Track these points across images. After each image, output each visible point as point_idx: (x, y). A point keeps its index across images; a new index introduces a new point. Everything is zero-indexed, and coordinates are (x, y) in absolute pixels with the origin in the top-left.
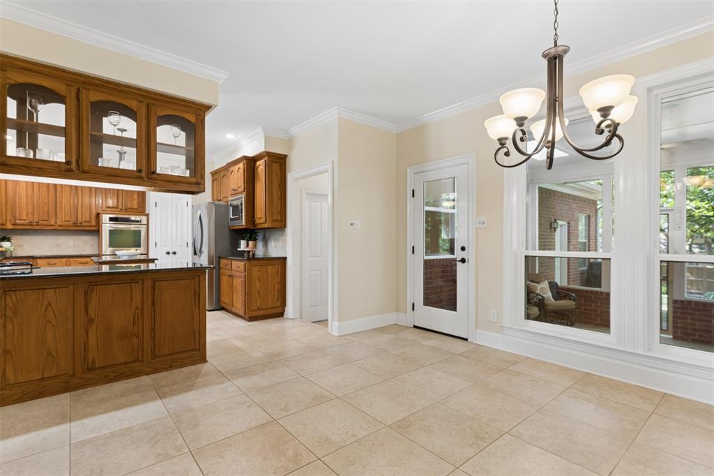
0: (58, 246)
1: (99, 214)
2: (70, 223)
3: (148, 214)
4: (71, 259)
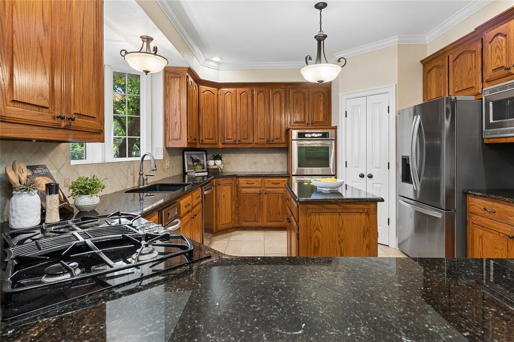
1: (289, 129)
2: (265, 141)
3: (336, 126)
4: (265, 179)
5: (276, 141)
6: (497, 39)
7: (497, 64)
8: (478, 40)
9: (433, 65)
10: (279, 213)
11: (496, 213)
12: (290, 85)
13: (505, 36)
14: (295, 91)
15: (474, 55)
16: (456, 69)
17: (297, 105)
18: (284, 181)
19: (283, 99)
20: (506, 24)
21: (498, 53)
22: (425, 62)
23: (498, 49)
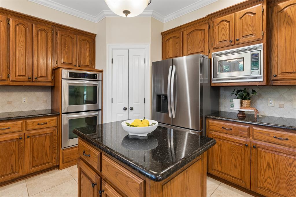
0: (9, 103)
1: (58, 68)
2: (26, 78)
3: (103, 70)
4: (27, 121)
5: (40, 79)
6: (223, 23)
7: (223, 38)
8: (207, 23)
9: (170, 36)
10: (47, 155)
11: (232, 130)
12: (58, 27)
13: (229, 22)
14: (63, 34)
15: (203, 32)
16: (189, 40)
17: (65, 47)
18: (52, 120)
19: (49, 38)
20: (229, 15)
21: (223, 32)
22: (164, 35)
23: (223, 29)
